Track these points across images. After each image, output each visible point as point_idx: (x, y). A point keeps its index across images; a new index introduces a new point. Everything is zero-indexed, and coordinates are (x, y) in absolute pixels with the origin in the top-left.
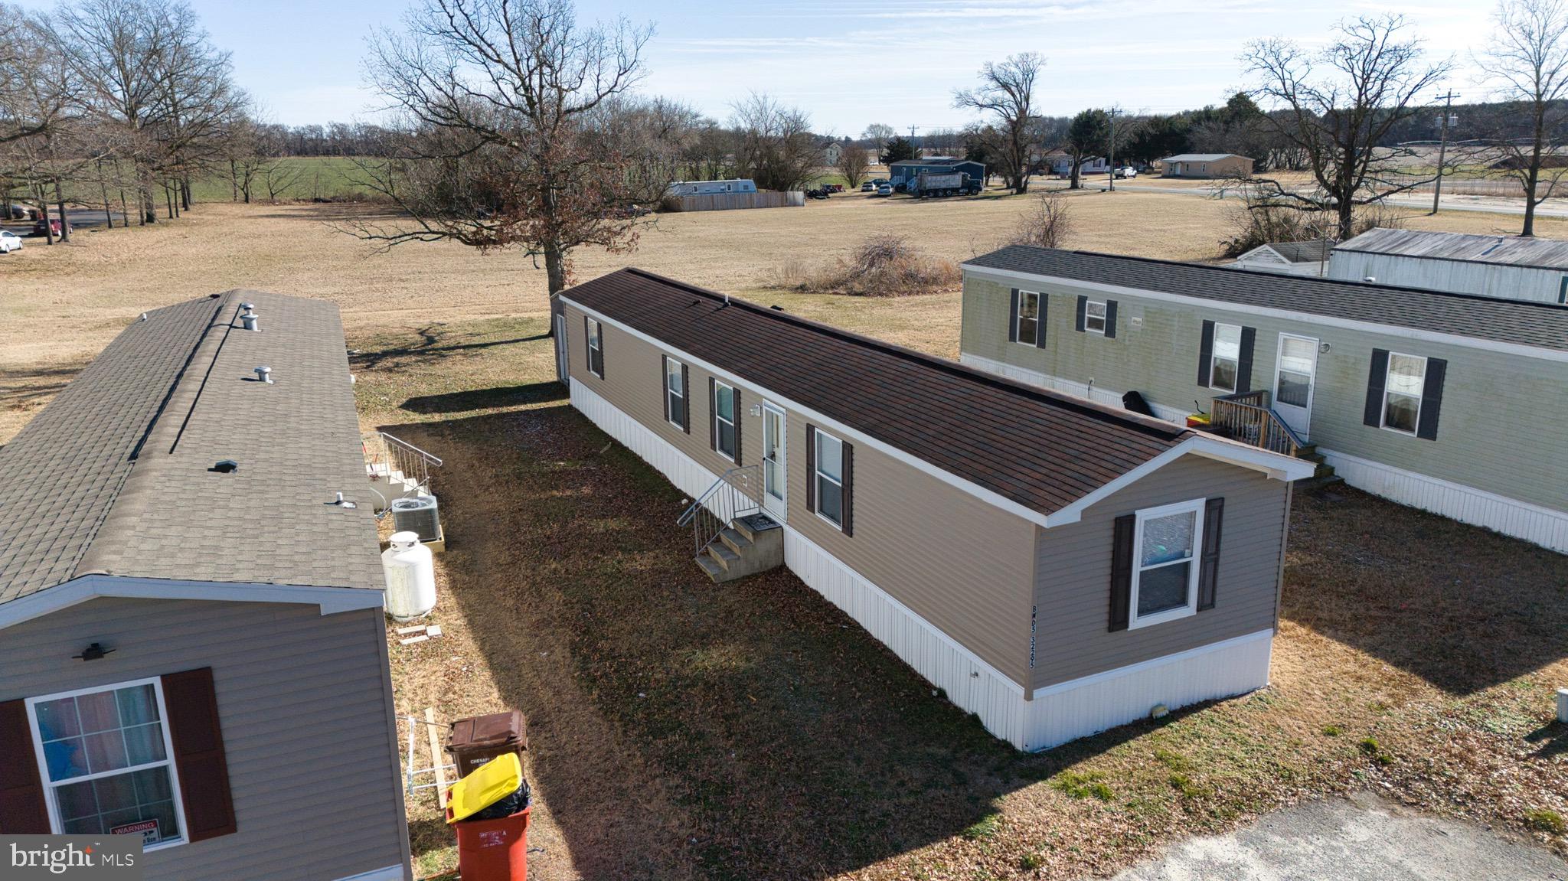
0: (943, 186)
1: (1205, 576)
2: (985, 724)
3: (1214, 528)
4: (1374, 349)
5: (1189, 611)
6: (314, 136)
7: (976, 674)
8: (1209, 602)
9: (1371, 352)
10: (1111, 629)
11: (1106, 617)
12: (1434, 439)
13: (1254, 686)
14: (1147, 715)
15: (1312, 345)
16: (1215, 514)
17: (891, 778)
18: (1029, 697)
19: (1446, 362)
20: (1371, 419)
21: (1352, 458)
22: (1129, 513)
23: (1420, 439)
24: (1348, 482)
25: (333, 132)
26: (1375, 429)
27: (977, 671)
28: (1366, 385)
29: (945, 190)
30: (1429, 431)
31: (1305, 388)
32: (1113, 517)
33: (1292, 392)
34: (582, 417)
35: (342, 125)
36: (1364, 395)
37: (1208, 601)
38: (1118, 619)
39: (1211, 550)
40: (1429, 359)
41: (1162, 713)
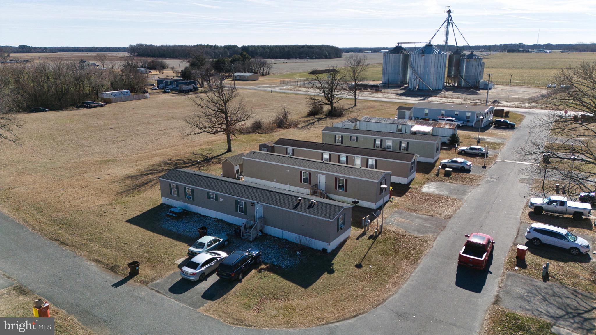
0: (188, 89)
4: (400, 141)
15: (392, 141)
28: (399, 146)
29: (188, 90)
31: (391, 146)
33: (388, 147)
40: (407, 142)
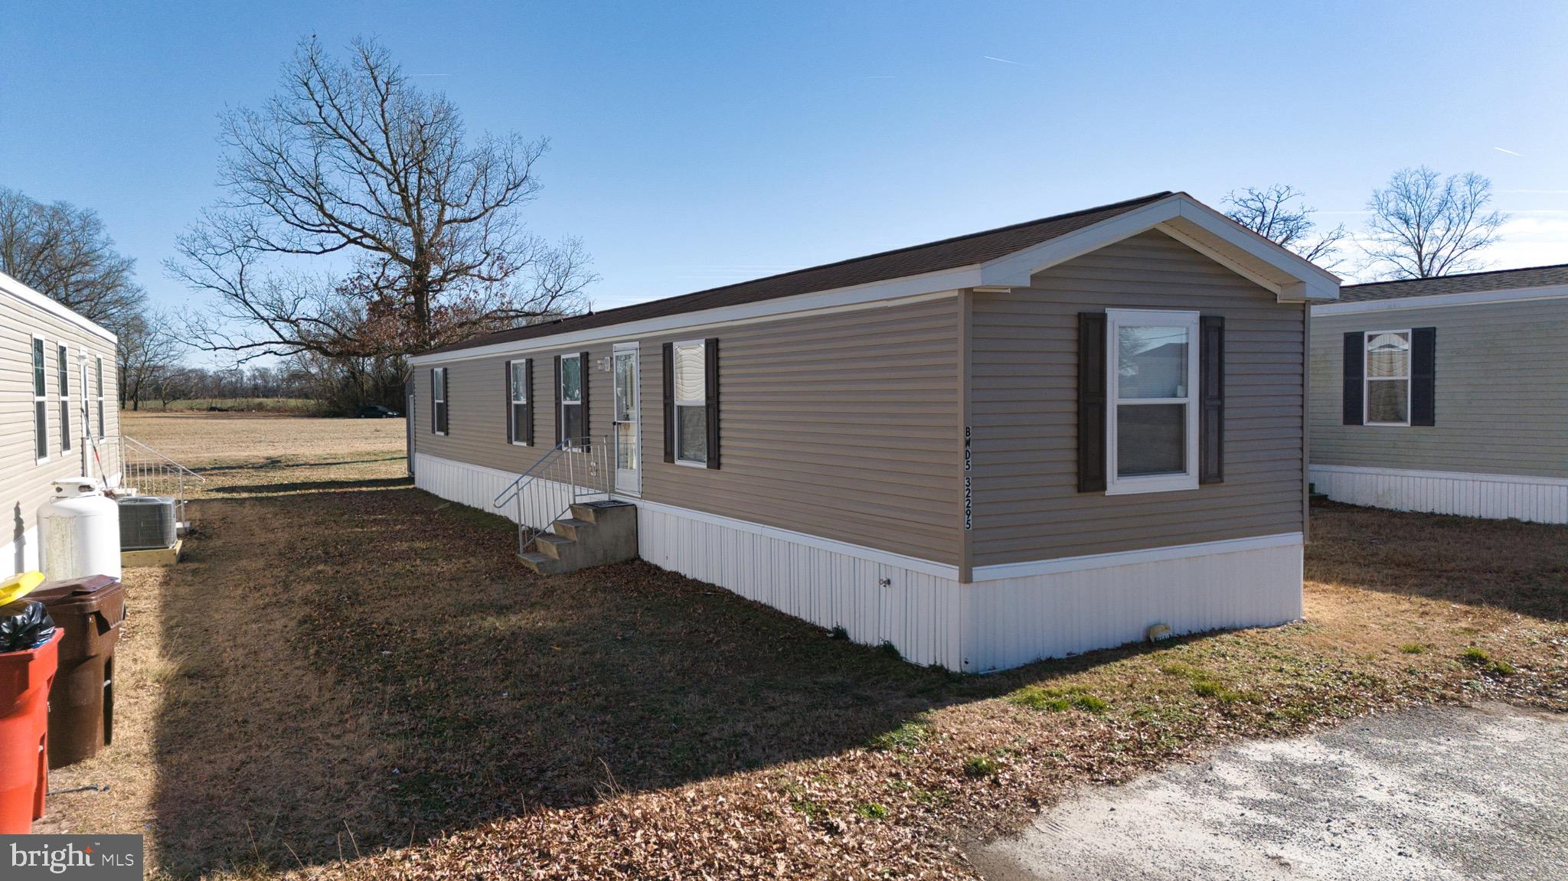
1: (1207, 430)
2: (902, 654)
3: (1214, 359)
4: (1345, 334)
5: (1188, 481)
6: (234, 380)
7: (889, 582)
8: (1215, 471)
9: (1342, 338)
10: (1081, 488)
11: (1072, 468)
12: (1432, 423)
13: (1284, 619)
14: (1141, 638)
16: (1214, 338)
17: (755, 705)
18: (966, 578)
19: (1434, 329)
20: (1352, 414)
21: (1334, 468)
22: (1097, 310)
23: (1417, 428)
24: (1332, 498)
25: (254, 375)
26: (1359, 427)
27: (889, 577)
28: (1341, 377)
30: (1424, 414)
32: (1075, 310)
34: (427, 494)
35: (263, 368)
36: (1341, 391)
37: (1213, 470)
38: (1090, 477)
39: (1213, 392)
40: (1413, 329)
41: (1164, 635)
